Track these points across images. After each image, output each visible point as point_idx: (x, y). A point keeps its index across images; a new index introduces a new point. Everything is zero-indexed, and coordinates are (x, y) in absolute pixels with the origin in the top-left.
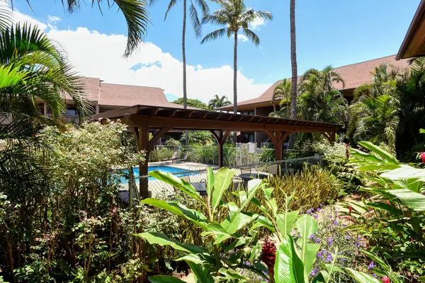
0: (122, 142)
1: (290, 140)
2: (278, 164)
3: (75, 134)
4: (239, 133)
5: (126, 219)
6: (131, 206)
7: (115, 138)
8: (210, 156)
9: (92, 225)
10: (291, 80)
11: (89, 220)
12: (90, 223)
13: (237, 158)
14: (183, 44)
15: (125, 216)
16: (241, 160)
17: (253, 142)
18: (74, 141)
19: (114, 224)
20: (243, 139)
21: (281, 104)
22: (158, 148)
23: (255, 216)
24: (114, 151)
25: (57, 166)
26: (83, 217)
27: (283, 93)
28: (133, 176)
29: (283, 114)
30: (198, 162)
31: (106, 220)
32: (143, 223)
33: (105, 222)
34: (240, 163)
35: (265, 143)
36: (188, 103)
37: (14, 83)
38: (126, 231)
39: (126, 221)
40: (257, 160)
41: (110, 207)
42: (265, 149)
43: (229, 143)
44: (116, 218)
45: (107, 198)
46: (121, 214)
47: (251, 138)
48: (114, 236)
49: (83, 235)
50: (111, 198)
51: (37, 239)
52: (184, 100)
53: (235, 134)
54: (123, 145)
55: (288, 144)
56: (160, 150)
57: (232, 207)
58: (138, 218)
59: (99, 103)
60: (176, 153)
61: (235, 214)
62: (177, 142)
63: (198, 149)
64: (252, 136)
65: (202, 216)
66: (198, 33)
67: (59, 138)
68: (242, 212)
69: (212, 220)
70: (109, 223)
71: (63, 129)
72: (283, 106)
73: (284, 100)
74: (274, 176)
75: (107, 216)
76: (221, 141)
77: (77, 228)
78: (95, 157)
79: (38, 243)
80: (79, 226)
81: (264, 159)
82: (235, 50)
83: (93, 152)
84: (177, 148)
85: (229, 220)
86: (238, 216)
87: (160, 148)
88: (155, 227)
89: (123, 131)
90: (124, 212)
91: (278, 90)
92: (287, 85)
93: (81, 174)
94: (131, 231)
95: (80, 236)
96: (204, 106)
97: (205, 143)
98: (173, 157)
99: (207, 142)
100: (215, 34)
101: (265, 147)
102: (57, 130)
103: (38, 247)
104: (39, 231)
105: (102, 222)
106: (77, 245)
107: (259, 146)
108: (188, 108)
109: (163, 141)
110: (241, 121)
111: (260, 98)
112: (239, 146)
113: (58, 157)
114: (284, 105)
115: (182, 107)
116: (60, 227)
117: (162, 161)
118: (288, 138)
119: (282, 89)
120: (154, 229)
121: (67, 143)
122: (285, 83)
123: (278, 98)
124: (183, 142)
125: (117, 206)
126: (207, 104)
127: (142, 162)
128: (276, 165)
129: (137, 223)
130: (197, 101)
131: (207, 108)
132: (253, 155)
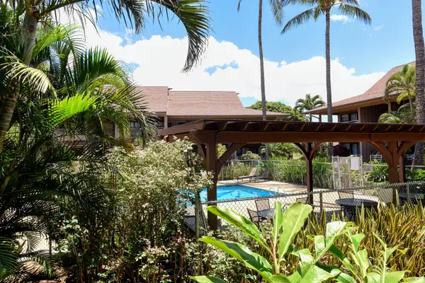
0: (188, 162)
1: (417, 151)
2: (394, 188)
3: (141, 154)
4: (335, 144)
5: (191, 250)
6: (198, 235)
7: (180, 158)
8: (298, 173)
9: (155, 255)
10: (414, 65)
11: (152, 249)
12: (154, 253)
13: (334, 176)
14: (260, 37)
15: (190, 247)
16: (339, 179)
17: (358, 154)
18: (139, 161)
19: (179, 256)
20: (343, 152)
21: (399, 99)
22: (232, 163)
23: (334, 272)
24: (179, 174)
25: (122, 190)
26: (146, 246)
27: (402, 85)
28: (200, 201)
29: (403, 114)
30: (281, 181)
31: (170, 250)
32: (210, 257)
33: (169, 252)
34: (338, 184)
35: (376, 156)
36: (269, 107)
37: (86, 108)
38: (192, 265)
39: (192, 253)
40: (364, 178)
41: (175, 236)
42: (376, 164)
43: (323, 156)
44: (180, 248)
45: (171, 226)
46: (187, 245)
47: (355, 149)
48: (179, 269)
49: (146, 266)
50: (176, 226)
51: (103, 266)
52: (263, 105)
53: (331, 145)
54: (189, 166)
55: (413, 157)
56: (236, 166)
57: (305, 256)
58: (204, 252)
59: (167, 114)
60: (254, 169)
61: (309, 267)
62: (255, 156)
63: (281, 164)
64: (356, 145)
65: (267, 265)
66: (279, 20)
67: (126, 159)
68: (318, 264)
69: (278, 272)
70: (174, 254)
71: (130, 149)
72: (402, 103)
73: (403, 94)
74: (388, 205)
75: (171, 246)
76: (309, 155)
77: (140, 258)
78: (159, 179)
79: (104, 271)
80: (143, 256)
81: (375, 178)
82: (327, 35)
83: (158, 175)
84: (256, 163)
85: (300, 273)
86: (311, 270)
87: (235, 163)
88: (224, 263)
89: (188, 150)
90: (189, 243)
91: (394, 81)
92: (408, 72)
93: (145, 199)
94: (197, 265)
95: (144, 267)
96: (289, 109)
97: (290, 157)
98: (251, 175)
99: (294, 154)
100: (298, 19)
101: (376, 161)
102: (124, 151)
103: (104, 275)
104: (106, 257)
105: (166, 252)
106: (140, 277)
107: (366, 160)
108: (268, 113)
109: (239, 154)
110: (334, 131)
111: (365, 94)
112: (336, 160)
113: (124, 180)
114: (405, 101)
115: (259, 113)
116: (126, 254)
117: (238, 179)
118: (413, 148)
119: (399, 80)
120: (223, 266)
121: (133, 164)
122: (405, 71)
123: (394, 93)
124: (263, 156)
125: (182, 236)
126: (293, 106)
127: (209, 185)
128: (391, 190)
129: (203, 257)
130: (280, 103)
131: (292, 111)
132: (357, 172)
